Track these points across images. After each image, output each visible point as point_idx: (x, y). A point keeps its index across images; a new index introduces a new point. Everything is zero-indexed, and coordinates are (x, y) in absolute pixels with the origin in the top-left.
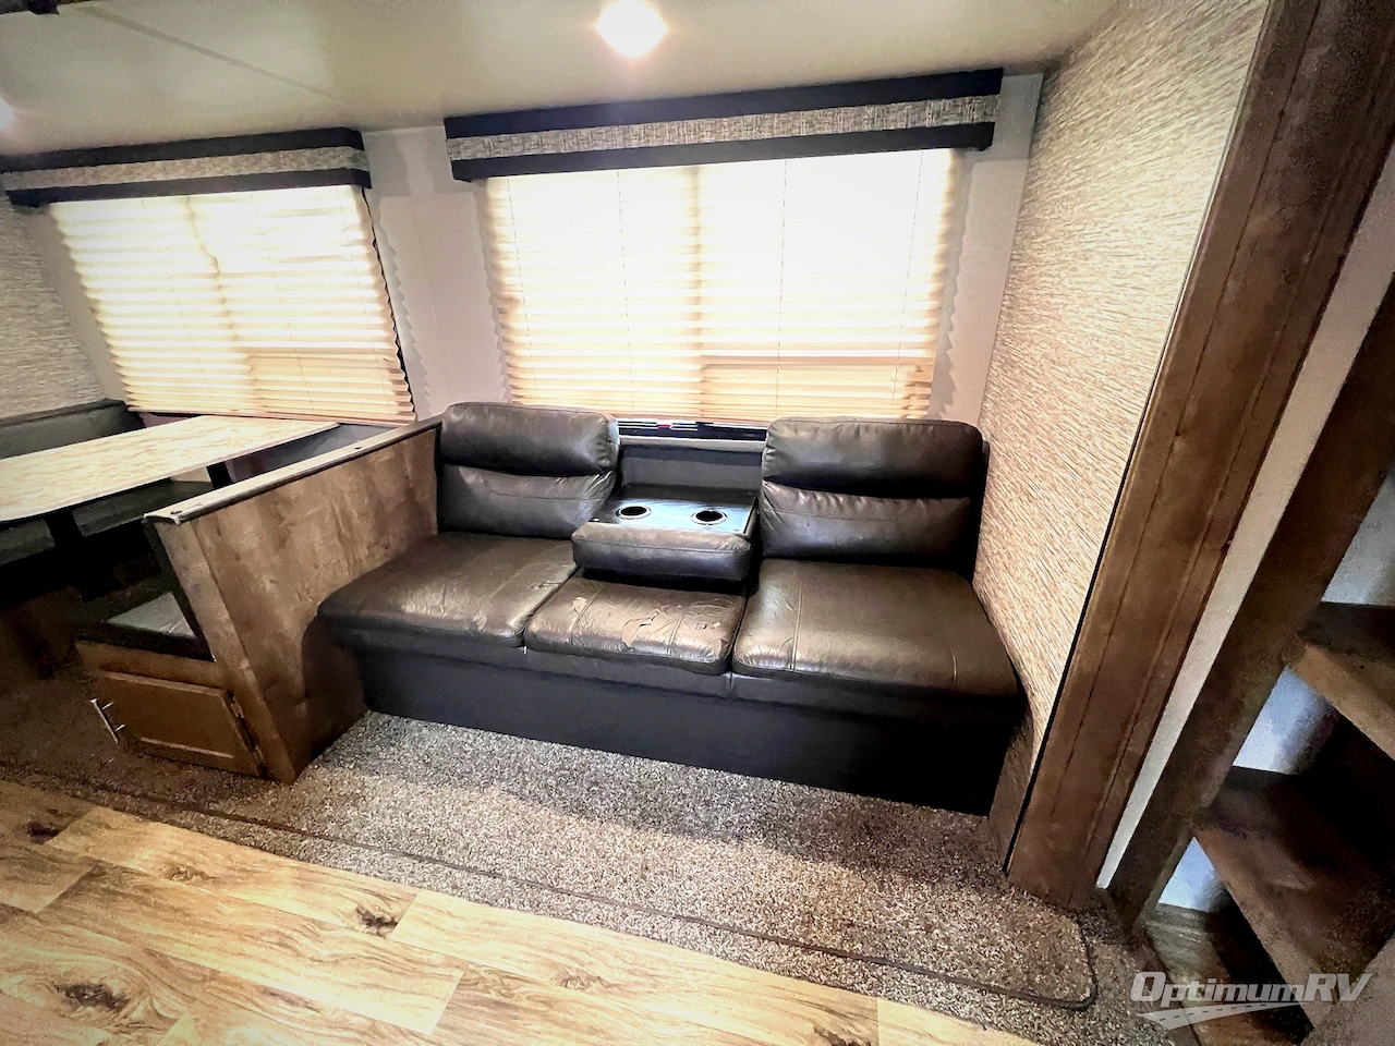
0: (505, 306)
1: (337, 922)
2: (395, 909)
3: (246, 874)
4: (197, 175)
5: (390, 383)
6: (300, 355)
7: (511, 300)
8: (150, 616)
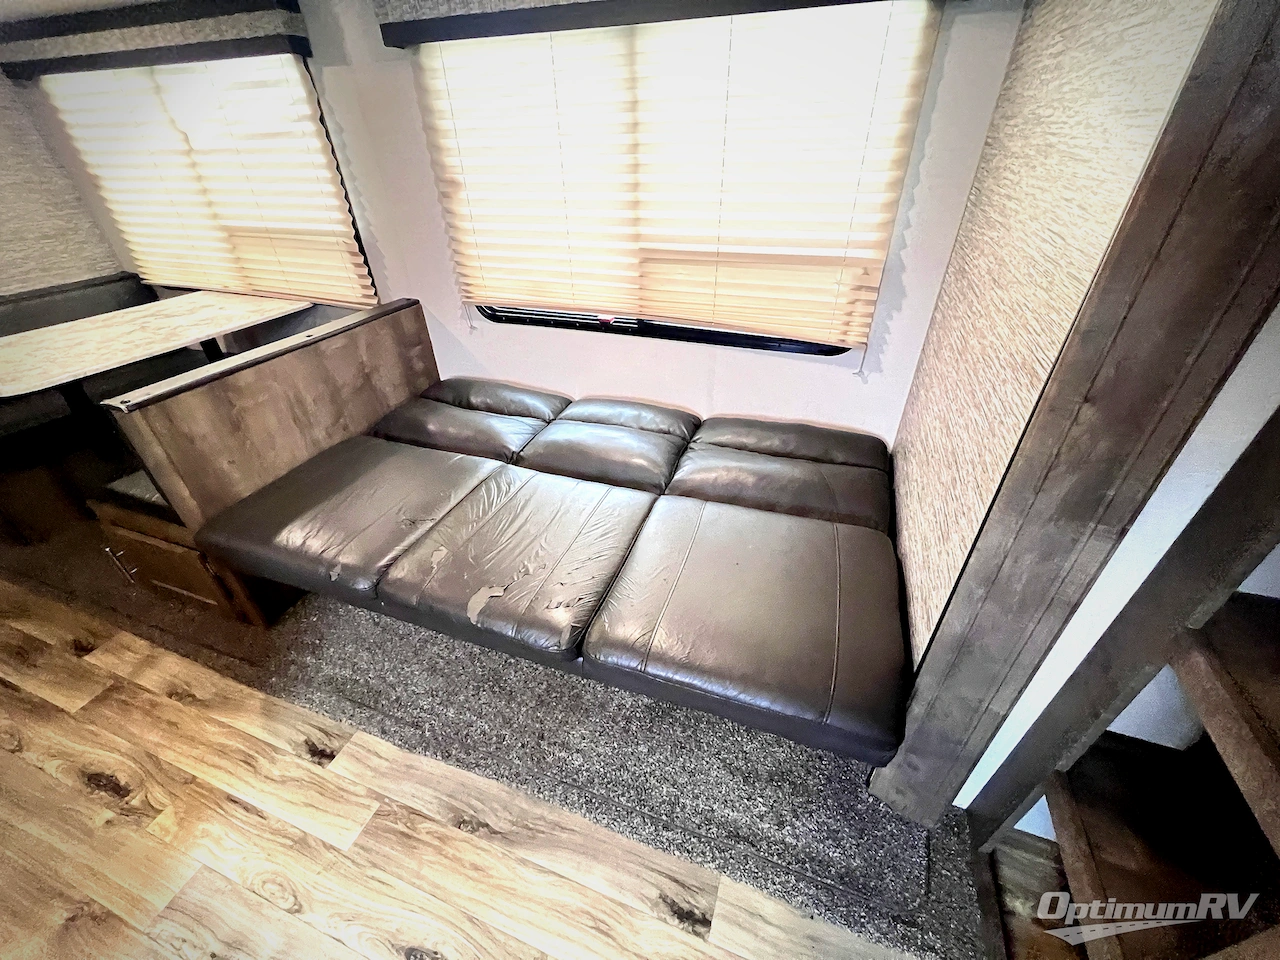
0: (449, 190)
1: (289, 749)
2: (336, 744)
3: (224, 702)
5: (353, 266)
6: (272, 236)
7: (453, 183)
8: (136, 487)
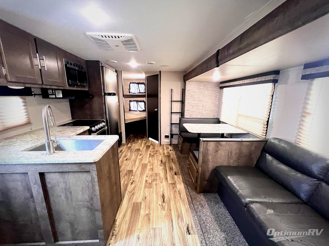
0: (305, 115)
1: (185, 223)
4: (244, 83)
5: (263, 127)
6: (247, 117)
7: (309, 113)
8: (196, 153)
